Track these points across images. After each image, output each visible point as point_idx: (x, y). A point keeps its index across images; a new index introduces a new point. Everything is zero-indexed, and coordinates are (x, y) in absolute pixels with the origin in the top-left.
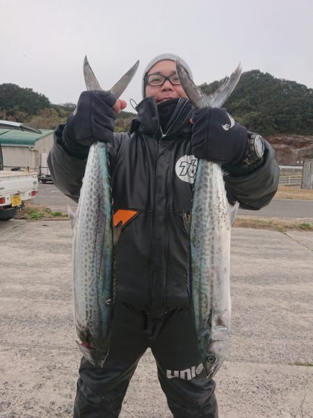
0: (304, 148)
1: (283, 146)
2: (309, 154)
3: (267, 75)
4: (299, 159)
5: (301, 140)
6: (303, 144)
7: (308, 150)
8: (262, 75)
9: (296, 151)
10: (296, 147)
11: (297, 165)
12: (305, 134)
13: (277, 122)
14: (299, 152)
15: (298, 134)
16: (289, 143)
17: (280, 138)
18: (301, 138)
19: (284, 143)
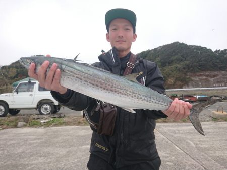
0: (216, 78)
1: (204, 78)
2: (219, 80)
3: (183, 44)
4: (214, 83)
5: (213, 74)
6: (215, 76)
7: (218, 79)
8: (180, 44)
9: (212, 80)
10: (211, 78)
11: (214, 87)
12: (215, 71)
13: (200, 66)
14: (214, 80)
15: (211, 71)
16: (208, 76)
17: (202, 74)
18: (213, 73)
19: (205, 76)
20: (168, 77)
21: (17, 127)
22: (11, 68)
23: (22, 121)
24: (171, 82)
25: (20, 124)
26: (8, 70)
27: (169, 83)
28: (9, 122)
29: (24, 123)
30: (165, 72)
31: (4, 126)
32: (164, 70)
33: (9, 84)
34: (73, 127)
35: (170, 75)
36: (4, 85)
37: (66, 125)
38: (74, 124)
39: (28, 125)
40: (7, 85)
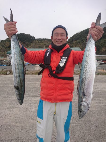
20: (102, 46)
21: (7, 75)
22: (6, 42)
23: (9, 72)
24: (104, 50)
25: (8, 73)
26: (4, 42)
27: (102, 50)
28: (3, 72)
29: (10, 73)
30: (100, 43)
31: (1, 74)
32: (100, 42)
33: (6, 51)
34: (30, 75)
35: (103, 45)
36: (3, 52)
37: (27, 74)
38: (30, 74)
39: (11, 74)
40: (5, 52)
